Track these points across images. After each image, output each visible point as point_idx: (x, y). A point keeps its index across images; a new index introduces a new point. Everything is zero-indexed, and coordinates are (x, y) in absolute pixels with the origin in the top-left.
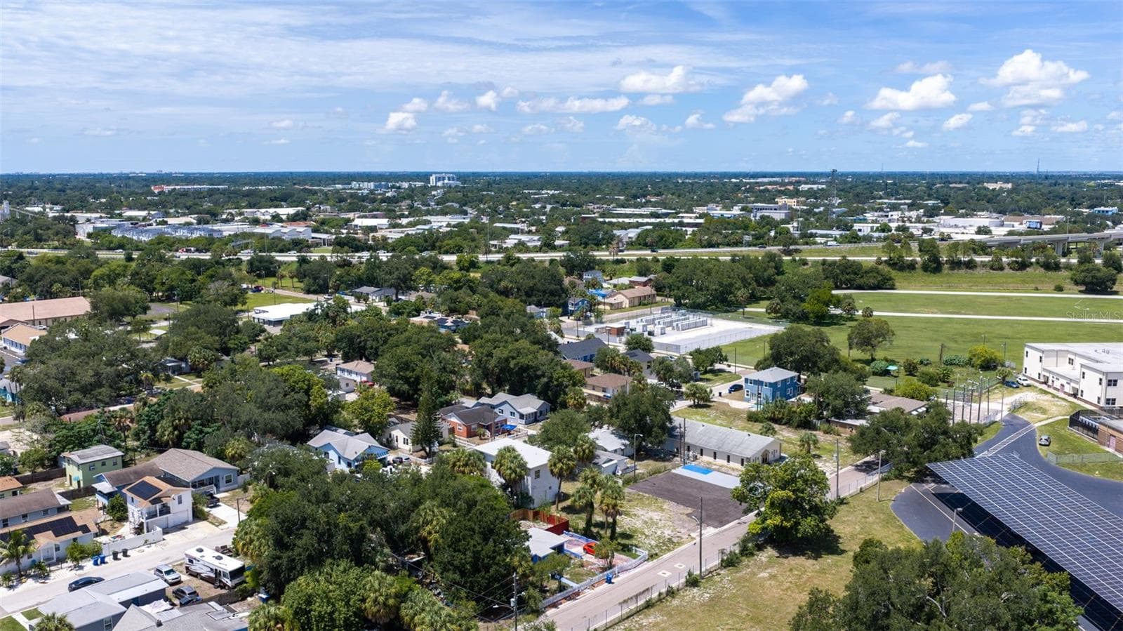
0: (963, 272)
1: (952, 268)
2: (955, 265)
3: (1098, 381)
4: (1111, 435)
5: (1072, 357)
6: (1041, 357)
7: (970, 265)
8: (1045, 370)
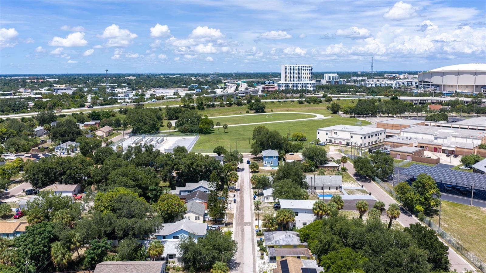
0: (212, 109)
1: (208, 108)
2: (208, 106)
3: (360, 138)
4: (397, 154)
5: (336, 132)
6: (327, 133)
7: (213, 106)
8: (329, 137)
